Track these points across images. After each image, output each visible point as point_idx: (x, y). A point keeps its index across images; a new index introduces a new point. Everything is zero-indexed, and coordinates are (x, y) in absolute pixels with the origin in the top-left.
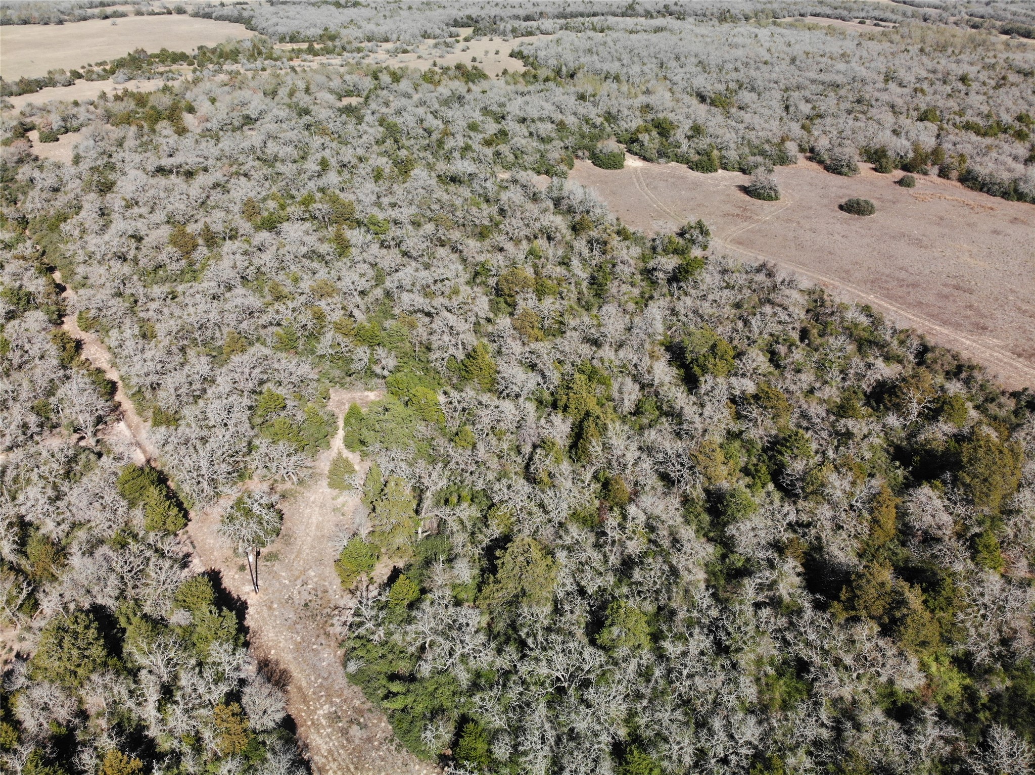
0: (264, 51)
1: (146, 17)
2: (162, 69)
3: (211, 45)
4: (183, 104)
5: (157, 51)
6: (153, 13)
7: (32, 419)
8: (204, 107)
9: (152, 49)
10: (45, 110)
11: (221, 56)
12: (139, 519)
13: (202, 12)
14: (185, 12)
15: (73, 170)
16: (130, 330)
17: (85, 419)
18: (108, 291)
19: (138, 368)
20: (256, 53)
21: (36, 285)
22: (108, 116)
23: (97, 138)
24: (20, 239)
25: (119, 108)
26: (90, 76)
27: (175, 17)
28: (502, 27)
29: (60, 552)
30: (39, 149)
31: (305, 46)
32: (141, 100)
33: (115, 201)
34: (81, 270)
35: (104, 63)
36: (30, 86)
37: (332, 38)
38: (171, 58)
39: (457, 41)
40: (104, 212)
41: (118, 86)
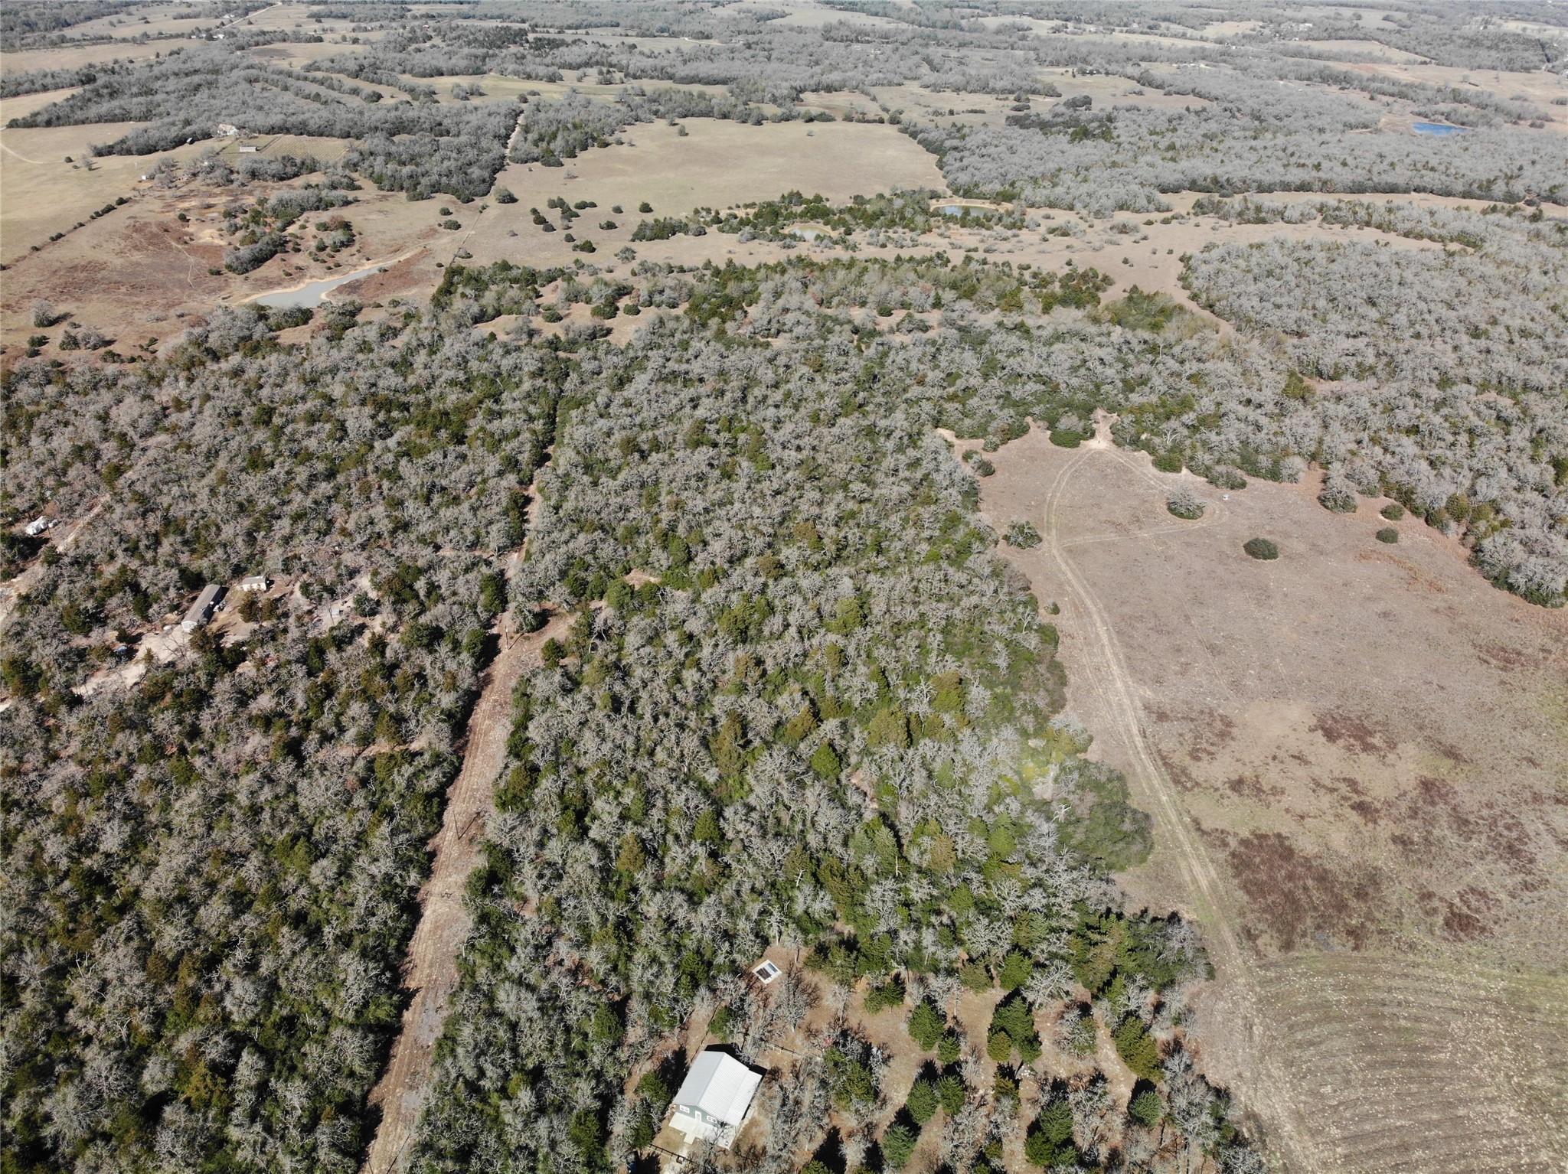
0: (909, 215)
3: (870, 196)
5: (812, 195)
6: (863, 119)
7: (471, 538)
9: (810, 193)
10: (652, 271)
13: (912, 128)
14: (898, 122)
16: (553, 500)
17: (494, 546)
18: (562, 471)
20: (898, 217)
21: (527, 455)
26: (725, 224)
27: (885, 129)
30: (616, 322)
33: (619, 398)
35: (752, 205)
36: (665, 230)
37: (1008, 197)
38: (817, 211)
39: (1149, 223)
40: (608, 405)
41: (736, 248)
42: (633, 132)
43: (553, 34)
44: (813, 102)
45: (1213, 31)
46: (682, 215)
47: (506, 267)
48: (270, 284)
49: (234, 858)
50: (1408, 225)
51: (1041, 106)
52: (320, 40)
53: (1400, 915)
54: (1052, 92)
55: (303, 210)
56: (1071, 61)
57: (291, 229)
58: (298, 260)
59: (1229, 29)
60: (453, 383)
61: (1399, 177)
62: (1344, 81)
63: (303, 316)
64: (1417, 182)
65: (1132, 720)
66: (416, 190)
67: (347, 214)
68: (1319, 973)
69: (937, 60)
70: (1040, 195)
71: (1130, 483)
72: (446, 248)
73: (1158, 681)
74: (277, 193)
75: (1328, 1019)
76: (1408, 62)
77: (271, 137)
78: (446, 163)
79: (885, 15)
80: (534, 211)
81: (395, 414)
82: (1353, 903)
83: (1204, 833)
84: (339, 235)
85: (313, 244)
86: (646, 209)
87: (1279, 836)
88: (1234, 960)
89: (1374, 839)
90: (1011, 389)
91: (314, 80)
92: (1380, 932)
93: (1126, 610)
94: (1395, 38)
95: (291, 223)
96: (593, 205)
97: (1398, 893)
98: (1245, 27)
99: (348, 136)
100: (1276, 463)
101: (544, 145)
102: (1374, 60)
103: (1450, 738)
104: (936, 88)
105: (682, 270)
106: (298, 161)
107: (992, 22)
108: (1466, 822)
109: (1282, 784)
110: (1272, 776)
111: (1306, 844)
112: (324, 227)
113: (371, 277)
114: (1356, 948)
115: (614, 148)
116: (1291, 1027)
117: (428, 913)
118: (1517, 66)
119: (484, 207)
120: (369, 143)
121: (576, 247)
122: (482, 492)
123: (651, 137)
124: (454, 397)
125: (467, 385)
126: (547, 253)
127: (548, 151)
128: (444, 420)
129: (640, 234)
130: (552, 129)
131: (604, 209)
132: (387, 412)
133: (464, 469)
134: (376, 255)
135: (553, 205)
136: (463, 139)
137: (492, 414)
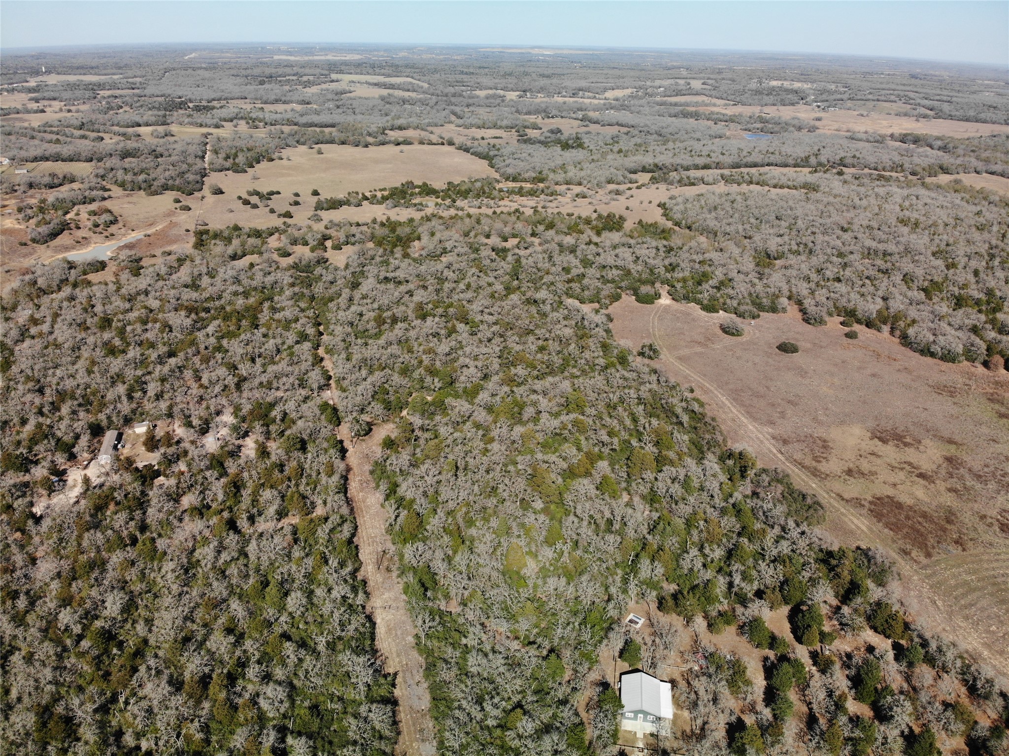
0: (489, 190)
1: (426, 147)
2: (417, 200)
3: (457, 181)
4: (416, 234)
5: (420, 184)
6: (431, 143)
7: (297, 382)
8: (426, 238)
9: (418, 181)
10: (339, 226)
11: (458, 193)
12: (323, 417)
13: (465, 145)
14: (453, 144)
15: (343, 273)
16: (343, 355)
17: (315, 386)
18: (340, 338)
19: (341, 370)
21: (311, 331)
22: (373, 236)
23: (361, 252)
24: (309, 307)
25: (380, 232)
26: (373, 200)
27: (446, 148)
29: (295, 422)
30: (330, 254)
31: (519, 186)
32: (394, 227)
33: (357, 295)
34: (332, 327)
35: (384, 189)
36: (335, 204)
37: (542, 180)
38: (427, 190)
39: (630, 189)
40: (351, 299)
41: (387, 212)
42: (285, 153)
43: (204, 103)
44: (393, 135)
45: (610, 94)
46: (341, 196)
47: (237, 228)
48: (67, 249)
49: (218, 604)
50: (775, 182)
51: (532, 133)
52: (43, 111)
53: (975, 529)
54: (535, 127)
55: (74, 204)
56: (537, 112)
57: (68, 216)
58: (80, 234)
59: (619, 93)
60: (236, 294)
61: (756, 158)
62: (696, 116)
63: (101, 266)
64: (767, 160)
65: (770, 446)
66: (151, 188)
67: (107, 204)
68: (953, 566)
69: (459, 113)
70: (560, 177)
71: (693, 320)
72: (187, 221)
73: (772, 423)
74: (51, 196)
75: (972, 590)
76: (726, 105)
77: (35, 164)
78: (167, 173)
79: (414, 91)
80: (240, 198)
81: (203, 315)
82: (948, 526)
83: (847, 501)
84: (106, 217)
85: (89, 224)
86: (316, 193)
87: (888, 497)
88: (904, 566)
89: (939, 492)
90: (604, 274)
91: (51, 132)
92: (971, 540)
93: (731, 386)
94: (714, 93)
95: (67, 213)
96: (278, 193)
97: (967, 518)
98: (628, 92)
99: (91, 160)
100: (773, 302)
101: (231, 160)
102: (706, 105)
103: (946, 434)
104: (466, 127)
105: (358, 225)
106: (61, 176)
107: (482, 93)
108: (980, 476)
109: (874, 469)
110: (865, 466)
111: (905, 499)
112: (94, 213)
113: (139, 240)
114: (964, 550)
115: (277, 162)
116: (956, 598)
117: (378, 621)
118: (787, 102)
119: (203, 197)
120: (109, 163)
121: (280, 216)
122: (291, 354)
123: (299, 155)
124: (240, 302)
125: (246, 294)
126: (261, 220)
127: (235, 164)
128: (240, 316)
129: (319, 207)
130: (234, 151)
131: (287, 194)
132: (197, 314)
133: (272, 342)
134: (138, 227)
135: (251, 194)
136: (174, 158)
137: (274, 310)
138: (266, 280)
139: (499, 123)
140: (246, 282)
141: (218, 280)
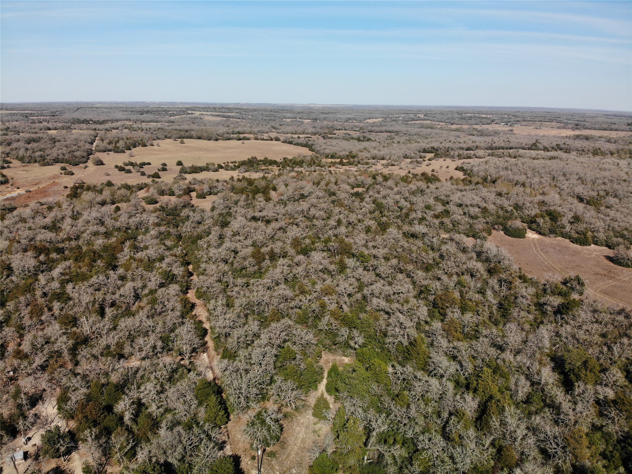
0: (317, 162)
1: (259, 141)
2: (263, 168)
3: (290, 157)
4: (271, 186)
5: (263, 159)
6: (263, 139)
7: (159, 344)
8: (282, 188)
9: (260, 157)
10: (202, 182)
11: (294, 163)
12: (202, 413)
13: (288, 140)
14: (279, 140)
15: (210, 214)
16: (221, 301)
17: (186, 348)
18: (215, 278)
19: (220, 323)
20: (312, 163)
21: (178, 270)
22: (233, 189)
23: (225, 199)
24: (176, 246)
25: (238, 185)
26: (227, 168)
27: (274, 142)
28: (452, 154)
29: (155, 424)
30: (195, 201)
31: (338, 160)
32: (250, 182)
33: (228, 232)
34: (203, 266)
35: (235, 162)
36: (196, 170)
37: (354, 157)
38: (269, 162)
39: (424, 160)
40: (221, 237)
41: (241, 175)
42: (155, 142)
46: (201, 165)
47: (109, 184)
60: (96, 234)
66: (44, 162)
67: (4, 172)
70: (367, 155)
71: (575, 253)
72: (69, 181)
78: (60, 151)
80: (116, 167)
81: (54, 255)
86: (180, 163)
96: (149, 164)
101: (113, 145)
102: (435, 124)
104: (284, 133)
105: (218, 181)
113: (21, 195)
115: (149, 147)
119: (86, 167)
120: (14, 145)
121: (149, 176)
122: (153, 302)
123: (167, 144)
124: (99, 242)
125: (107, 235)
126: (134, 179)
127: (116, 147)
128: (95, 256)
129: (184, 171)
130: (116, 139)
131: (156, 164)
132: (47, 255)
133: (129, 285)
134: (23, 186)
135: (126, 165)
136: (68, 142)
137: (136, 248)
138: (131, 220)
139: (306, 131)
140: (109, 222)
141: (80, 222)
